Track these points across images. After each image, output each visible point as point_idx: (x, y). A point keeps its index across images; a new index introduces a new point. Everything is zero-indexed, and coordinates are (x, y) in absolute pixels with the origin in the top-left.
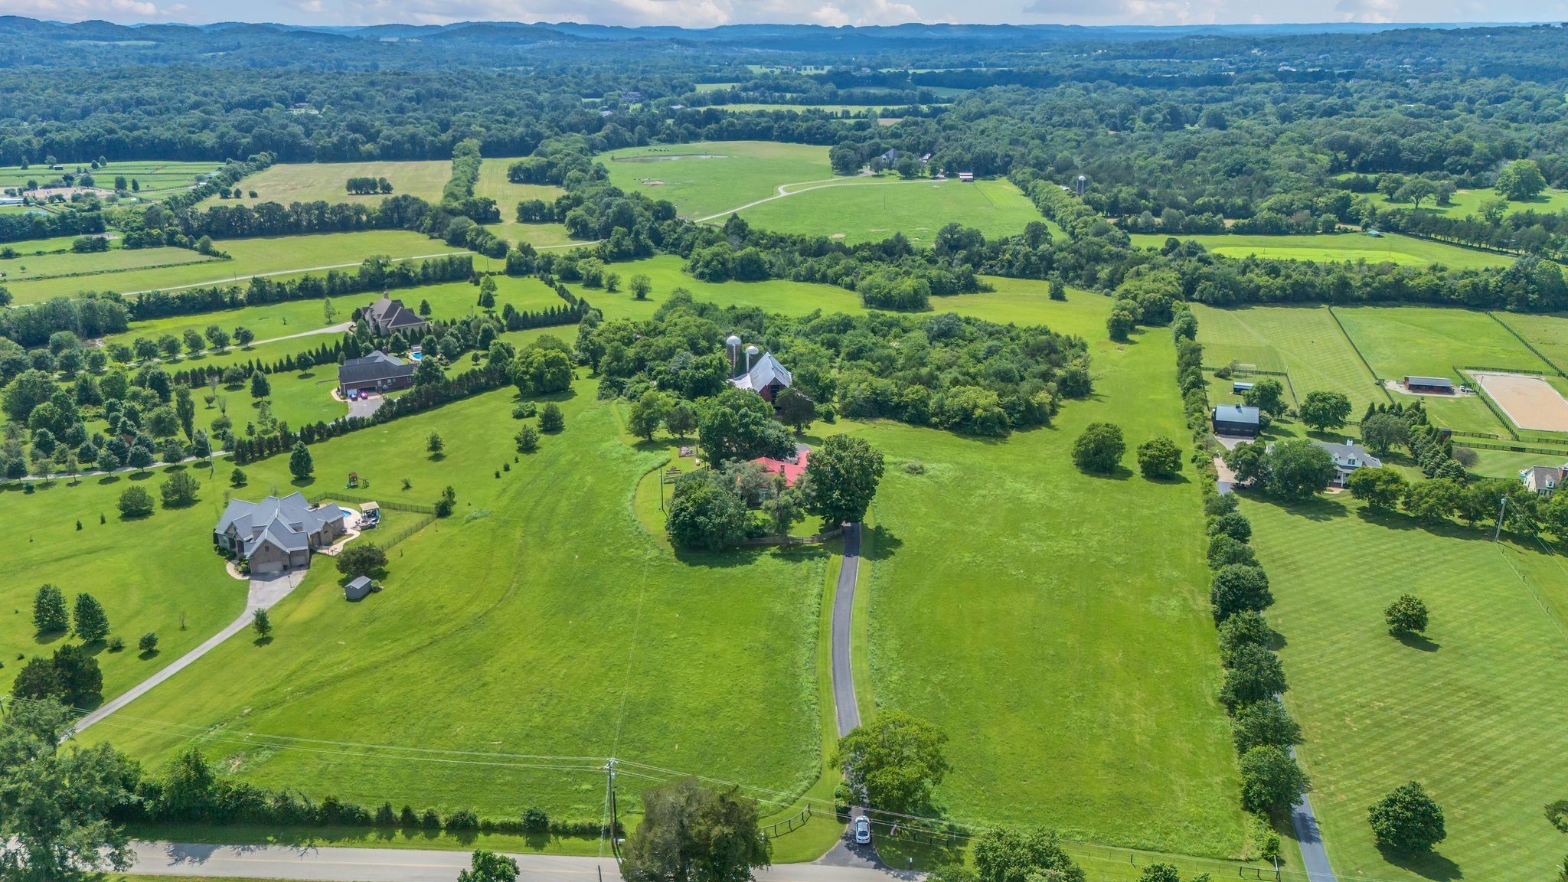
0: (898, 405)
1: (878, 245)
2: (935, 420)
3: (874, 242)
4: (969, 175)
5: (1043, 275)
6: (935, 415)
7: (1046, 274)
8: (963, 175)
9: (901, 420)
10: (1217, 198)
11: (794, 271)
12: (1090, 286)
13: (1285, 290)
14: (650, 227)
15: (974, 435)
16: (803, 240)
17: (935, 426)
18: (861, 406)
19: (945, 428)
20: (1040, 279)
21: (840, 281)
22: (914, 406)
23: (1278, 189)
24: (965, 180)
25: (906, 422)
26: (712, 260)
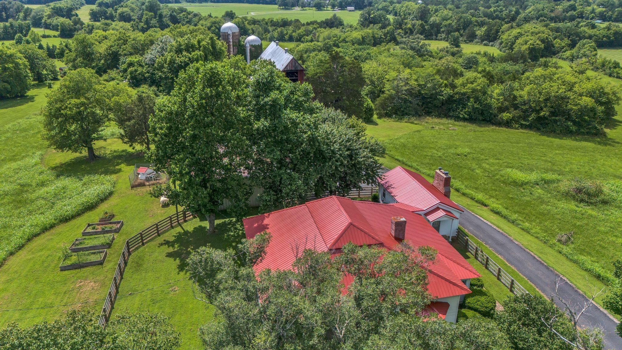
0: (450, 100)
1: (322, 22)
2: (506, 116)
3: (319, 21)
4: (352, 8)
5: (434, 37)
6: (502, 110)
7: (437, 36)
8: (349, 8)
9: (457, 118)
10: (501, 7)
11: (269, 36)
12: (471, 41)
13: (610, 38)
14: (171, 15)
15: (567, 133)
16: (272, 21)
17: (508, 124)
18: (405, 101)
19: (522, 126)
20: (432, 39)
21: (302, 39)
22: (477, 99)
23: (530, 4)
24: (350, 11)
25: (464, 120)
26: (211, 26)
